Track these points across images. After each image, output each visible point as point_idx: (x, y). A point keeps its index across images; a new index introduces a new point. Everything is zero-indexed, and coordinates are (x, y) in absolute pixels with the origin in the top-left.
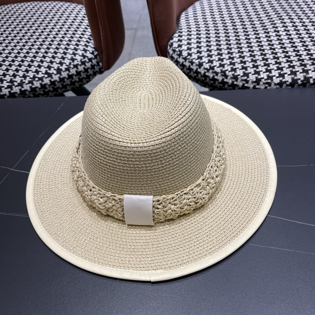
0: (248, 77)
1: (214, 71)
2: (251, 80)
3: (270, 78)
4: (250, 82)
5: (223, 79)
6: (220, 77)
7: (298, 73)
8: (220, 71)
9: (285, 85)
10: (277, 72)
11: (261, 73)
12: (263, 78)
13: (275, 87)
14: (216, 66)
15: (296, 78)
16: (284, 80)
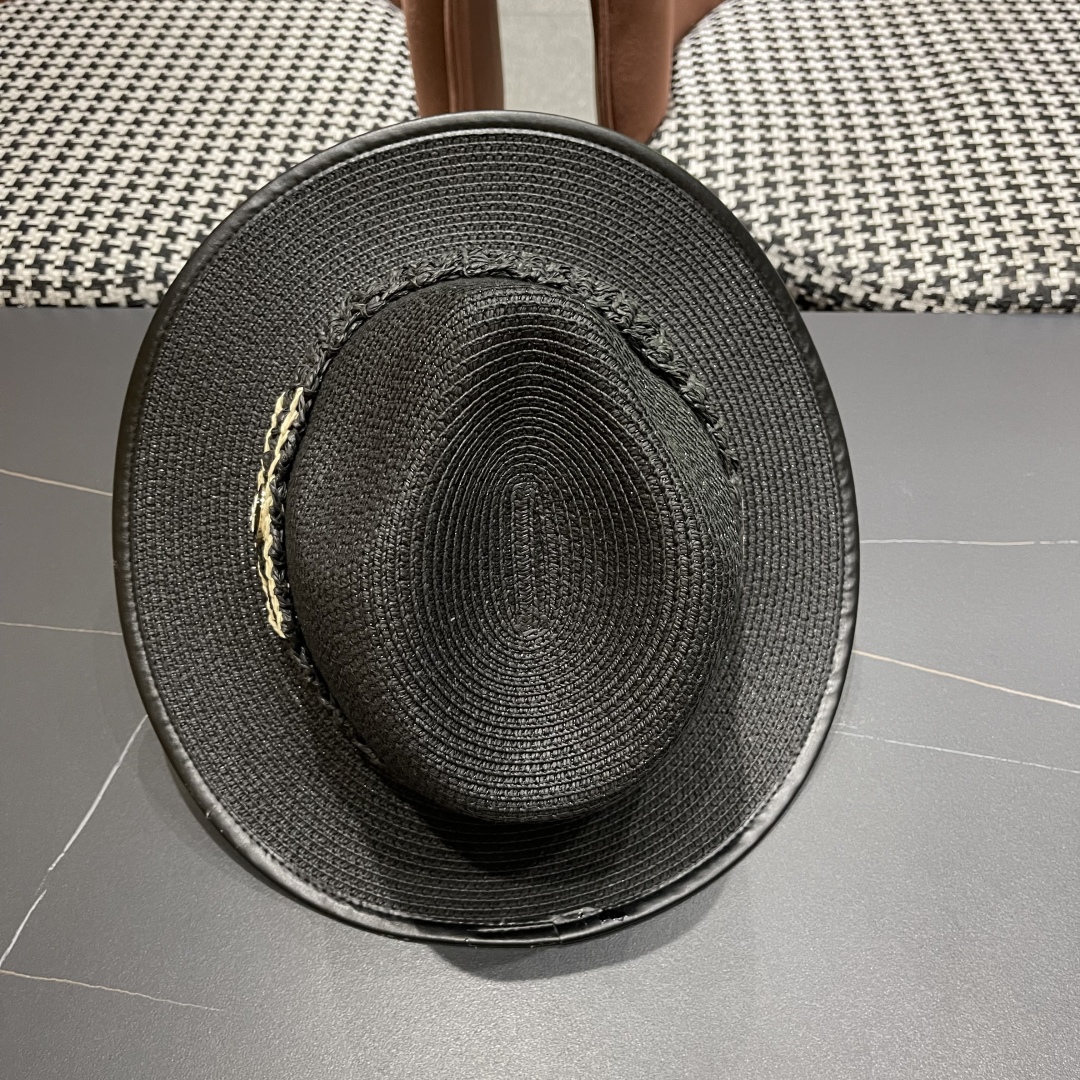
0: (881, 275)
1: (784, 250)
2: (888, 283)
3: (943, 281)
4: (886, 291)
5: (809, 276)
6: (801, 268)
7: (1020, 272)
8: (801, 252)
9: (982, 305)
10: (963, 264)
11: (918, 265)
12: (923, 281)
13: (955, 309)
14: (789, 235)
15: (1013, 286)
16: (980, 291)
